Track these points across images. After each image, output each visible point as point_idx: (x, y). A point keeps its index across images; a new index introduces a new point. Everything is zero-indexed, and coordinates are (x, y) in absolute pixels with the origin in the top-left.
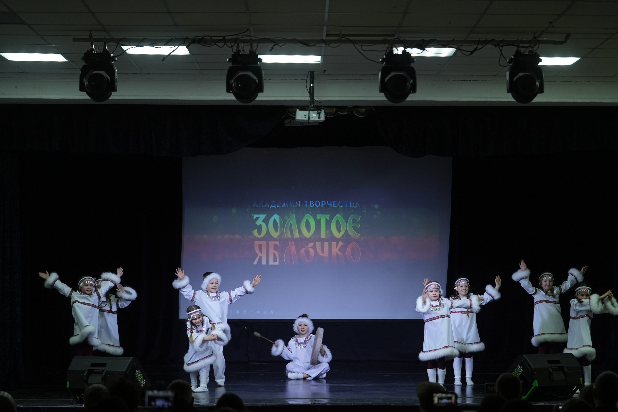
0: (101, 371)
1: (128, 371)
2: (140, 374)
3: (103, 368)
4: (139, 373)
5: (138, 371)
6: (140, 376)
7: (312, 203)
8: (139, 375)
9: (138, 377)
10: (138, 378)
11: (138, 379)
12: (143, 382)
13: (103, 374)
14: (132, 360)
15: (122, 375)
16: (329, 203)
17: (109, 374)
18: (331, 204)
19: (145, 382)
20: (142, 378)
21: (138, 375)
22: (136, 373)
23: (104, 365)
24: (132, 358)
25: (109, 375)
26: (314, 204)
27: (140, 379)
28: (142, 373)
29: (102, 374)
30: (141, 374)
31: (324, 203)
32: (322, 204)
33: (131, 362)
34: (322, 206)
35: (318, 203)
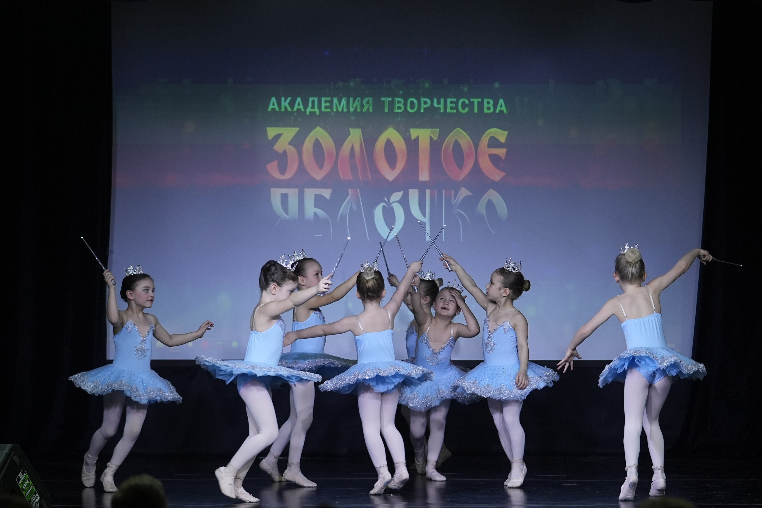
2: (28, 481)
4: (24, 481)
5: (23, 474)
6: (29, 485)
7: (399, 102)
8: (26, 484)
9: (24, 487)
11: (24, 493)
12: (35, 499)
14: (11, 450)
16: (439, 103)
18: (442, 106)
19: (39, 498)
20: (32, 491)
21: (23, 483)
22: (19, 479)
24: (9, 446)
26: (405, 104)
27: (28, 493)
28: (31, 478)
30: (29, 481)
32: (423, 106)
33: (8, 455)
34: (422, 111)
35: (412, 103)
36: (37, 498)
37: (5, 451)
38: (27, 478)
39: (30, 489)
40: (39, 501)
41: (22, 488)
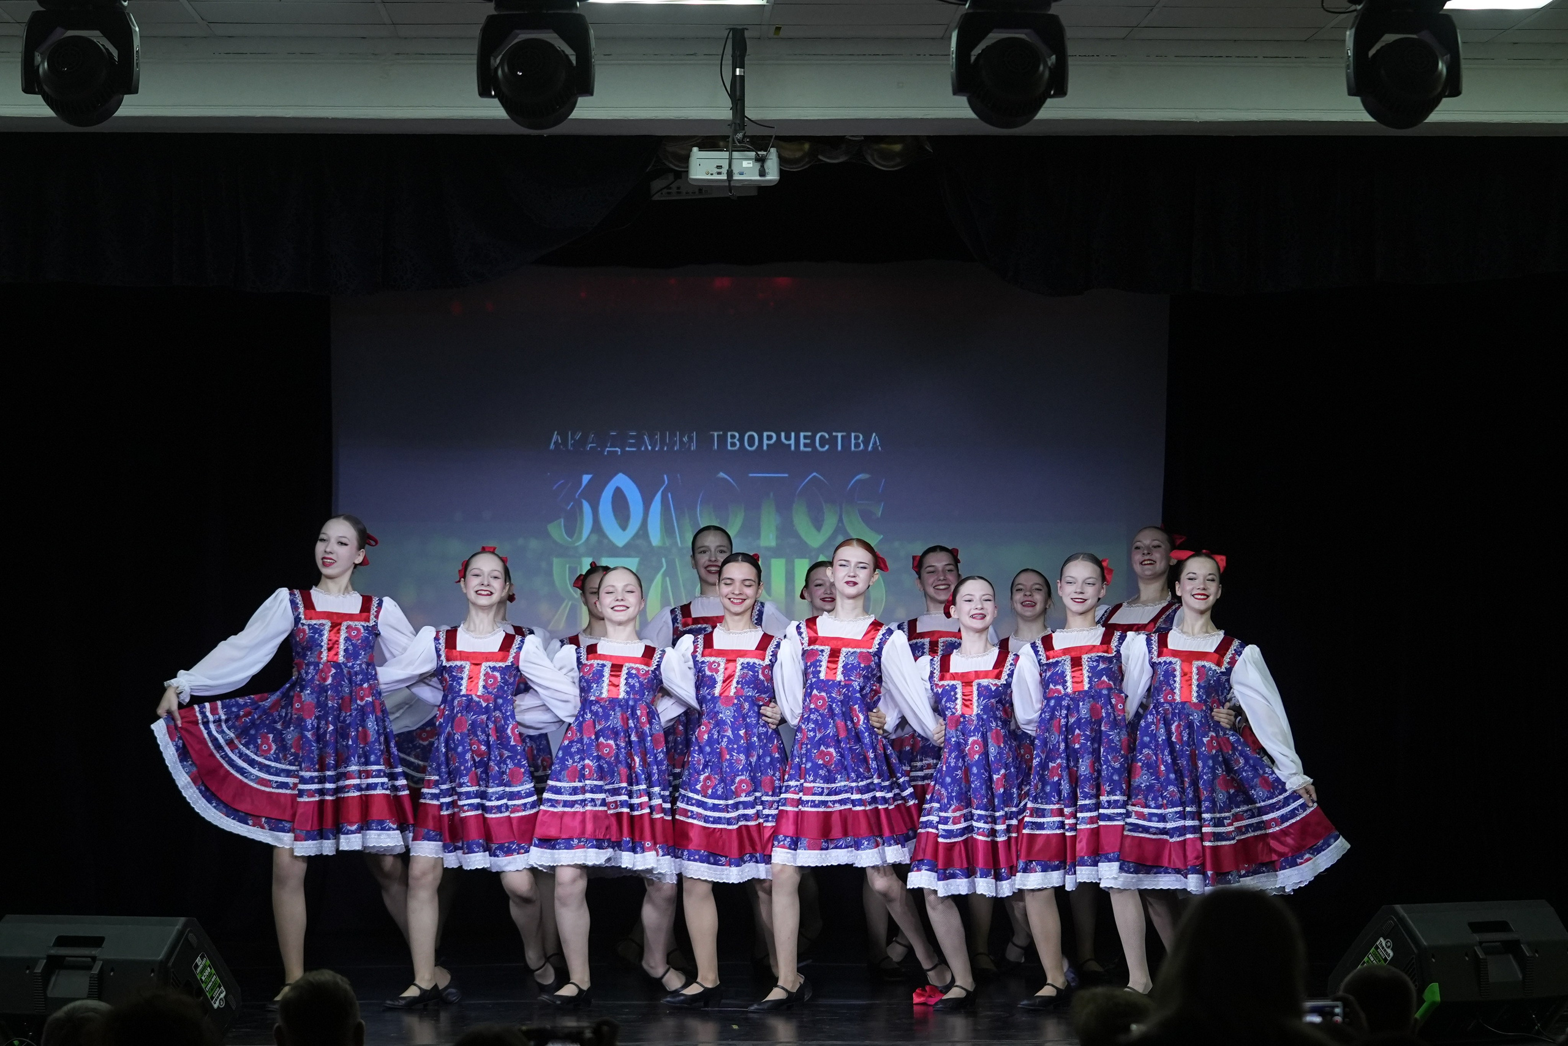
0: (89, 959)
1: (172, 960)
2: (209, 969)
3: (94, 952)
4: (204, 968)
5: (202, 960)
6: (210, 975)
7: (733, 437)
8: (206, 973)
9: (203, 978)
10: (203, 982)
11: (203, 986)
12: (219, 995)
13: (96, 971)
14: (185, 926)
15: (153, 971)
16: (788, 438)
17: (112, 970)
18: (792, 442)
19: (224, 993)
20: (215, 983)
21: (202, 972)
22: (197, 966)
23: (98, 942)
24: (182, 920)
25: (112, 974)
26: (741, 440)
27: (209, 986)
28: (213, 965)
29: (90, 968)
30: (211, 969)
31: (769, 438)
32: (765, 442)
33: (181, 933)
34: (765, 448)
35: (751, 438)
36: (221, 993)
37: (177, 927)
38: (207, 965)
39: (213, 980)
40: (225, 997)
41: (201, 979)
